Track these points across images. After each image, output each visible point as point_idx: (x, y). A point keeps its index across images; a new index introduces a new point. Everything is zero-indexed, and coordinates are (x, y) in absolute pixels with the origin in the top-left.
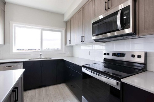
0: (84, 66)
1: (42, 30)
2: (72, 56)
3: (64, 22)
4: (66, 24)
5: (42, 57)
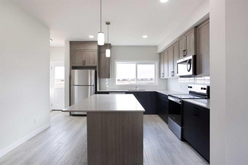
0: (169, 95)
1: (137, 64)
2: (167, 89)
3: (158, 53)
4: (160, 56)
5: (137, 89)
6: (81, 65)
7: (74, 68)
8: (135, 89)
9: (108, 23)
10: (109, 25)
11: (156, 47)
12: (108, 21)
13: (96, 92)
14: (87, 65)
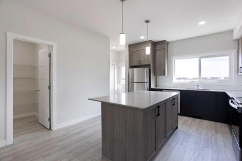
3: (235, 40)
6: (138, 64)
7: (132, 67)
8: (196, 88)
9: (147, 22)
10: (149, 23)
11: (232, 31)
12: (146, 19)
13: (150, 89)
14: (142, 63)
